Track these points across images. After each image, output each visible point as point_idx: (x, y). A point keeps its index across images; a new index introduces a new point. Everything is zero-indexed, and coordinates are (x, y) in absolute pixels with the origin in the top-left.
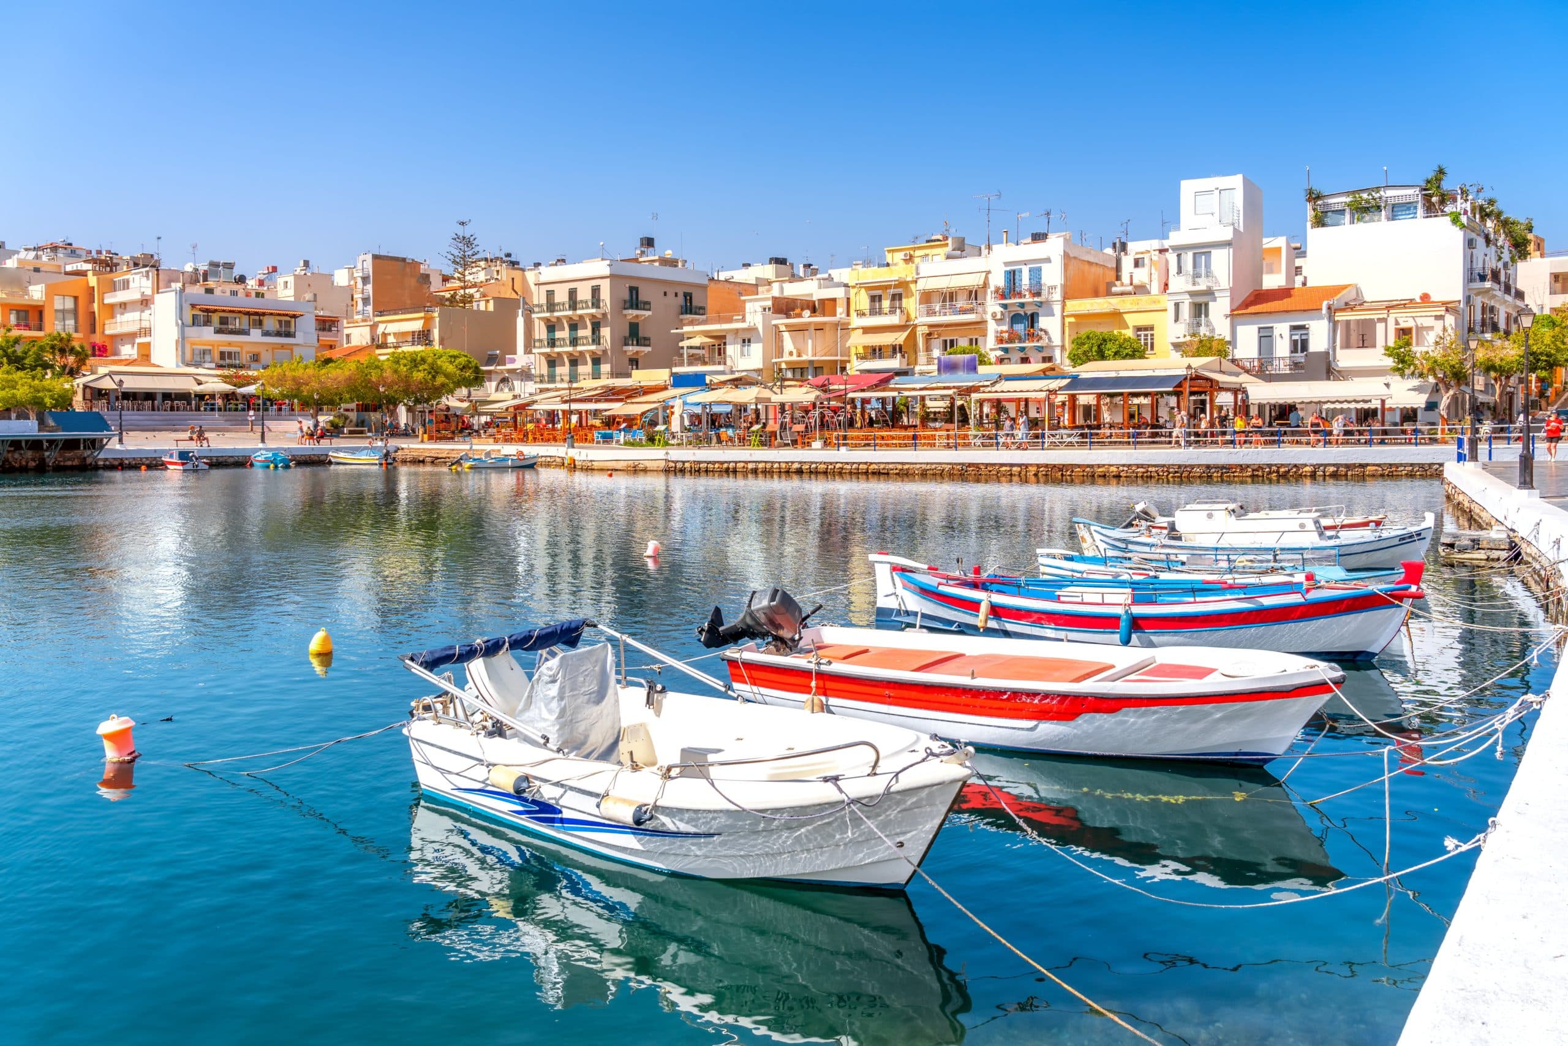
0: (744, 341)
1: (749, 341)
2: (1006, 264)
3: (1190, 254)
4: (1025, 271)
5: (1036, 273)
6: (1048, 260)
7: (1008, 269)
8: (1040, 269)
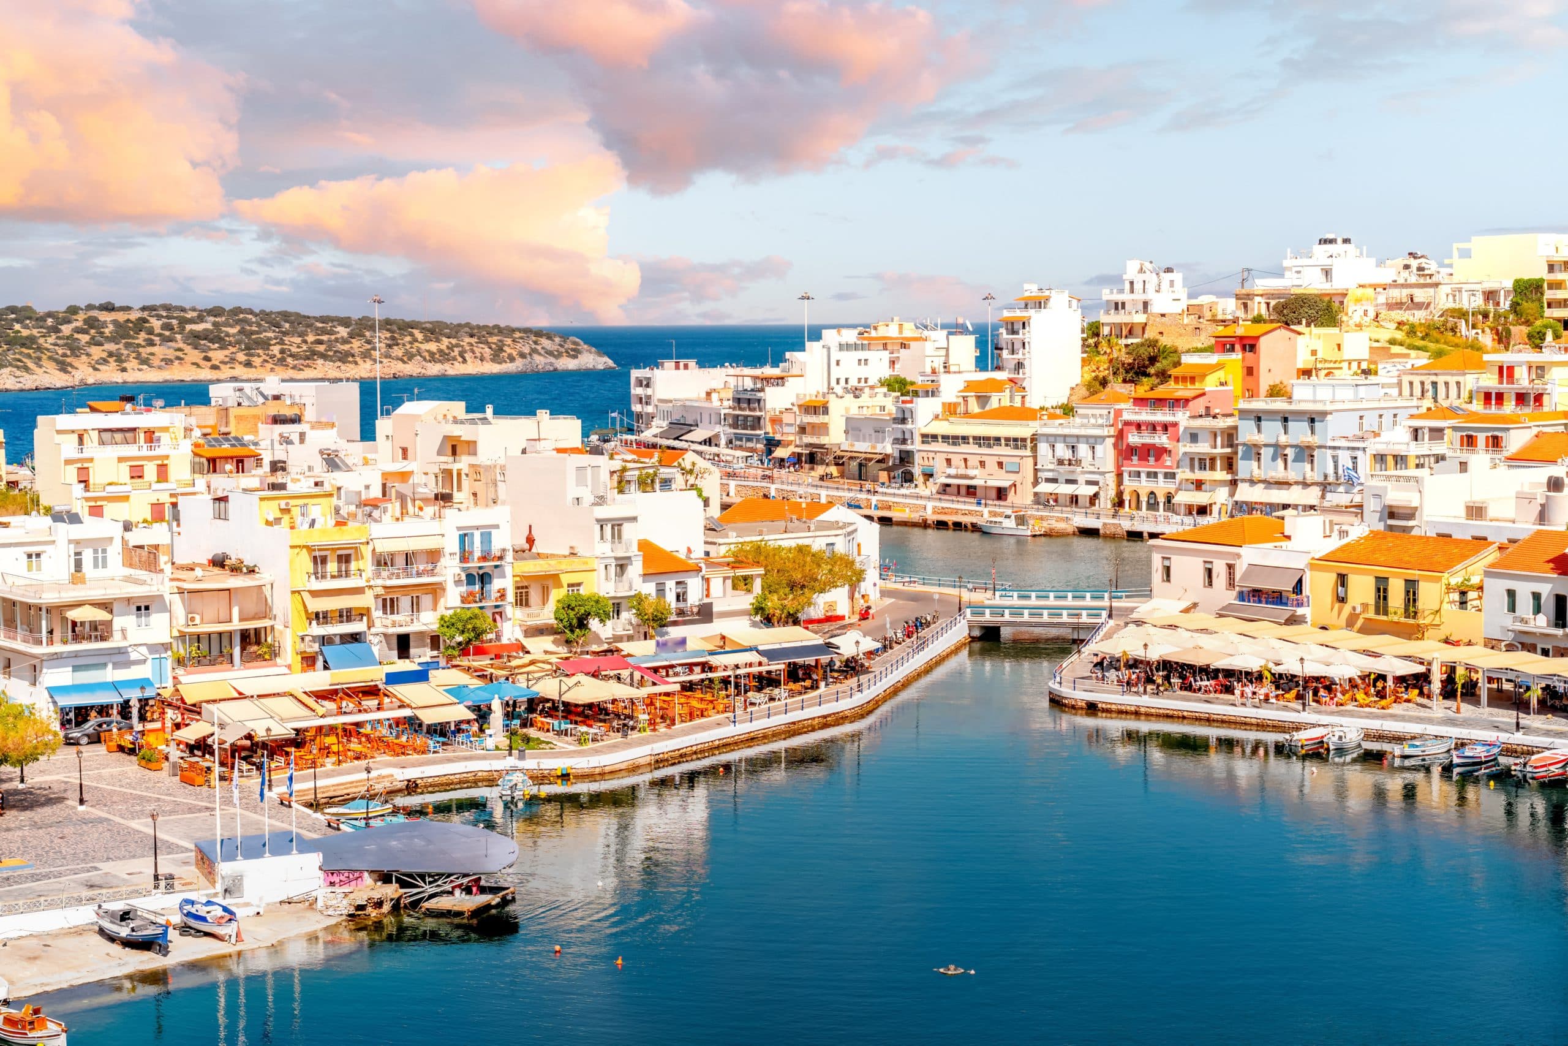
0: (139, 609)
1: (147, 608)
2: (459, 529)
3: (610, 526)
4: (477, 535)
5: (487, 538)
6: (497, 527)
7: (461, 532)
8: (490, 534)
